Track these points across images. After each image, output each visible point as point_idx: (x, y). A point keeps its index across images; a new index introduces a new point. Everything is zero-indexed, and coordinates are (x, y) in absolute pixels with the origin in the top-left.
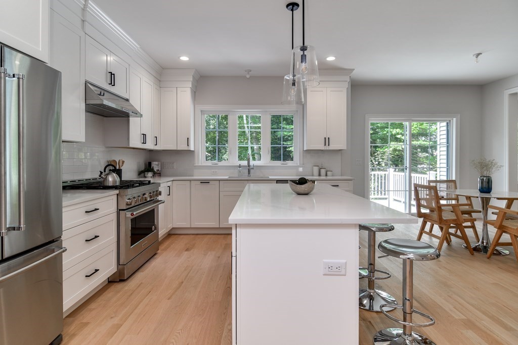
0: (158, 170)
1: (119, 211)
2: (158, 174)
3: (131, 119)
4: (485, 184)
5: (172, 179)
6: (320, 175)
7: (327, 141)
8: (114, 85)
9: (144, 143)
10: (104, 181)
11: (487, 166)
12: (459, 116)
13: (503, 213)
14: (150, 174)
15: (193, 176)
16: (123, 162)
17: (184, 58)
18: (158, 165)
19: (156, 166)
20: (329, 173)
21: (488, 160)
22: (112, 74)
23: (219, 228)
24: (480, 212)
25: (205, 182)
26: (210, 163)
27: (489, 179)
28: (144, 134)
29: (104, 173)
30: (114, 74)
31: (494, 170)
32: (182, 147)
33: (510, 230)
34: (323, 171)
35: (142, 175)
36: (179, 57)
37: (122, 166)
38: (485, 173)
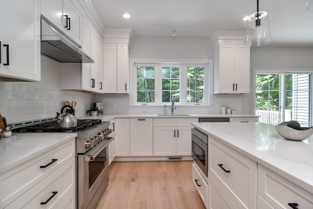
0: (101, 109)
1: (78, 154)
2: (100, 112)
3: (83, 64)
5: (115, 116)
6: (226, 113)
7: (235, 87)
8: (69, 29)
9: (93, 87)
10: (61, 122)
14: (96, 113)
15: (128, 114)
16: (76, 103)
17: (127, 16)
18: (101, 105)
19: (99, 106)
20: (233, 112)
22: (67, 18)
23: (153, 156)
25: (141, 119)
26: (140, 104)
28: (93, 79)
29: (61, 115)
30: (69, 19)
32: (122, 91)
34: (229, 111)
35: (89, 113)
36: (122, 15)
37: (75, 106)
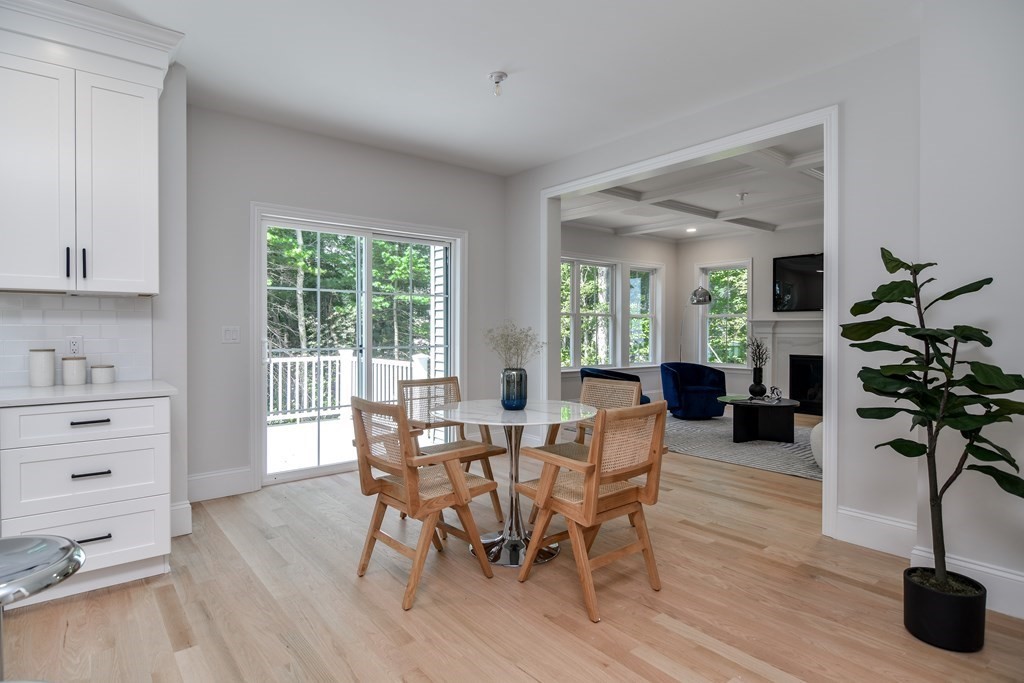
4: (515, 389)
7: (76, 261)
11: (516, 343)
12: (466, 235)
13: (553, 468)
20: (99, 375)
21: (518, 330)
24: (504, 451)
27: (521, 375)
31: (529, 354)
33: (567, 509)
34: (73, 370)
38: (514, 363)
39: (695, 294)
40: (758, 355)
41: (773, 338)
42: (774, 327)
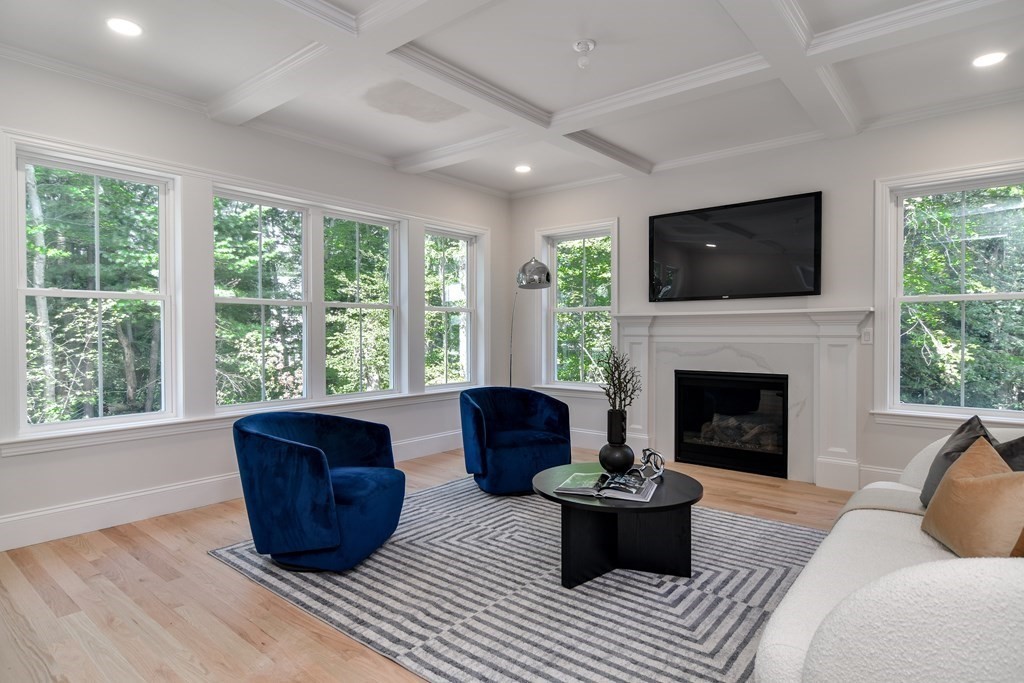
39: (523, 271)
40: (619, 382)
41: (650, 343)
42: (651, 326)
